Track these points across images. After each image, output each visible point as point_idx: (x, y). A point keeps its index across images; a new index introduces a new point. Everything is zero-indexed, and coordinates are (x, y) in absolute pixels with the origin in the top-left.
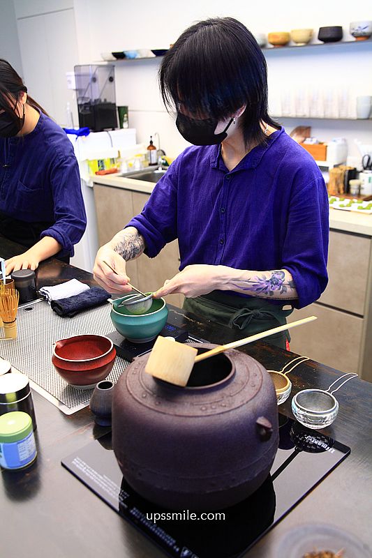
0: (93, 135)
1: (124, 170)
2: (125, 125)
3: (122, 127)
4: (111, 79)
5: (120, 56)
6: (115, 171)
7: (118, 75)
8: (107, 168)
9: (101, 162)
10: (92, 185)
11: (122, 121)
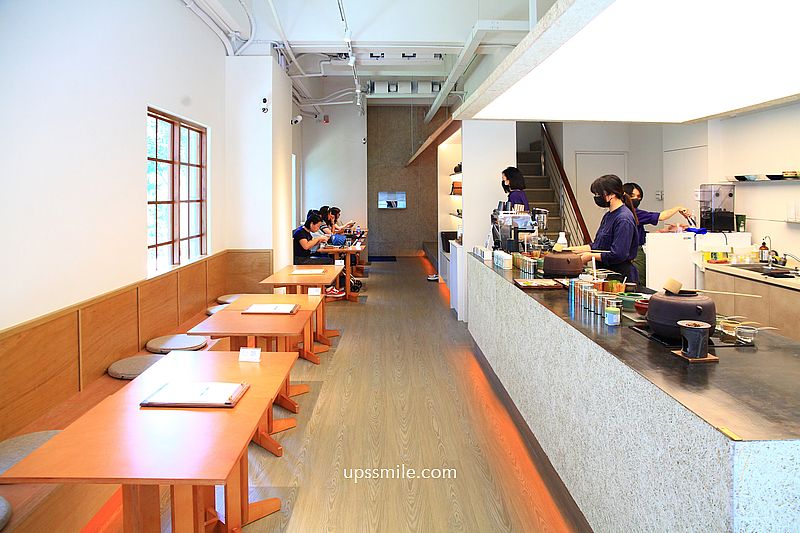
0: (708, 234)
1: (734, 261)
2: (741, 229)
3: (738, 231)
4: (731, 195)
5: (741, 179)
6: (726, 262)
7: (737, 192)
8: (719, 259)
9: (714, 255)
10: (704, 270)
11: (738, 225)
